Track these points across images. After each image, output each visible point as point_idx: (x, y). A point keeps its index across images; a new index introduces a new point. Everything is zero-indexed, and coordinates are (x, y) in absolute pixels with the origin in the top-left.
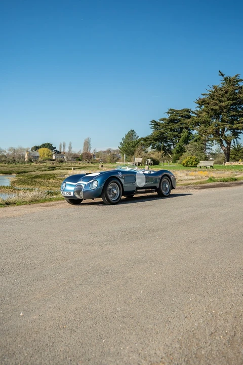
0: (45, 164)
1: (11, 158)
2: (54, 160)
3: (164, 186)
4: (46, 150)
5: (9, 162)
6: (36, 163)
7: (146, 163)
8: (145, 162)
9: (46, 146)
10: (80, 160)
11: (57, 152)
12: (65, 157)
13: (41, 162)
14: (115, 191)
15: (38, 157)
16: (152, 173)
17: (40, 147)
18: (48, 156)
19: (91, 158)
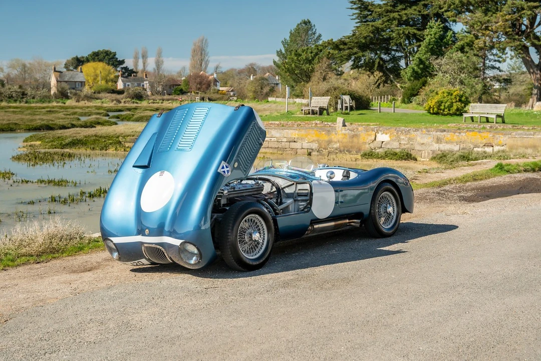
0: (97, 103)
1: (16, 88)
2: (121, 92)
3: (382, 210)
4: (100, 67)
5: (11, 97)
6: (78, 101)
7: (339, 106)
8: (337, 103)
9: (101, 56)
10: (182, 92)
11: (128, 73)
12: (146, 84)
13: (89, 98)
14: (256, 236)
15: (82, 84)
16: (353, 176)
17: (88, 61)
18: (107, 81)
19: (209, 86)
